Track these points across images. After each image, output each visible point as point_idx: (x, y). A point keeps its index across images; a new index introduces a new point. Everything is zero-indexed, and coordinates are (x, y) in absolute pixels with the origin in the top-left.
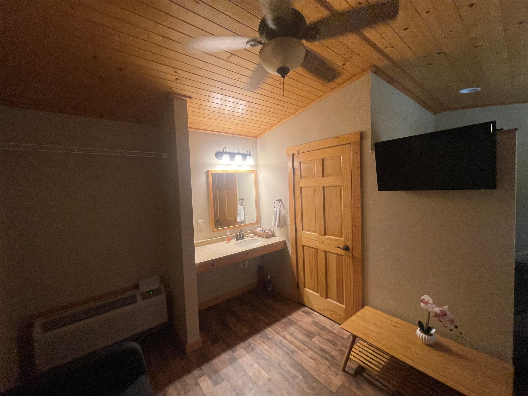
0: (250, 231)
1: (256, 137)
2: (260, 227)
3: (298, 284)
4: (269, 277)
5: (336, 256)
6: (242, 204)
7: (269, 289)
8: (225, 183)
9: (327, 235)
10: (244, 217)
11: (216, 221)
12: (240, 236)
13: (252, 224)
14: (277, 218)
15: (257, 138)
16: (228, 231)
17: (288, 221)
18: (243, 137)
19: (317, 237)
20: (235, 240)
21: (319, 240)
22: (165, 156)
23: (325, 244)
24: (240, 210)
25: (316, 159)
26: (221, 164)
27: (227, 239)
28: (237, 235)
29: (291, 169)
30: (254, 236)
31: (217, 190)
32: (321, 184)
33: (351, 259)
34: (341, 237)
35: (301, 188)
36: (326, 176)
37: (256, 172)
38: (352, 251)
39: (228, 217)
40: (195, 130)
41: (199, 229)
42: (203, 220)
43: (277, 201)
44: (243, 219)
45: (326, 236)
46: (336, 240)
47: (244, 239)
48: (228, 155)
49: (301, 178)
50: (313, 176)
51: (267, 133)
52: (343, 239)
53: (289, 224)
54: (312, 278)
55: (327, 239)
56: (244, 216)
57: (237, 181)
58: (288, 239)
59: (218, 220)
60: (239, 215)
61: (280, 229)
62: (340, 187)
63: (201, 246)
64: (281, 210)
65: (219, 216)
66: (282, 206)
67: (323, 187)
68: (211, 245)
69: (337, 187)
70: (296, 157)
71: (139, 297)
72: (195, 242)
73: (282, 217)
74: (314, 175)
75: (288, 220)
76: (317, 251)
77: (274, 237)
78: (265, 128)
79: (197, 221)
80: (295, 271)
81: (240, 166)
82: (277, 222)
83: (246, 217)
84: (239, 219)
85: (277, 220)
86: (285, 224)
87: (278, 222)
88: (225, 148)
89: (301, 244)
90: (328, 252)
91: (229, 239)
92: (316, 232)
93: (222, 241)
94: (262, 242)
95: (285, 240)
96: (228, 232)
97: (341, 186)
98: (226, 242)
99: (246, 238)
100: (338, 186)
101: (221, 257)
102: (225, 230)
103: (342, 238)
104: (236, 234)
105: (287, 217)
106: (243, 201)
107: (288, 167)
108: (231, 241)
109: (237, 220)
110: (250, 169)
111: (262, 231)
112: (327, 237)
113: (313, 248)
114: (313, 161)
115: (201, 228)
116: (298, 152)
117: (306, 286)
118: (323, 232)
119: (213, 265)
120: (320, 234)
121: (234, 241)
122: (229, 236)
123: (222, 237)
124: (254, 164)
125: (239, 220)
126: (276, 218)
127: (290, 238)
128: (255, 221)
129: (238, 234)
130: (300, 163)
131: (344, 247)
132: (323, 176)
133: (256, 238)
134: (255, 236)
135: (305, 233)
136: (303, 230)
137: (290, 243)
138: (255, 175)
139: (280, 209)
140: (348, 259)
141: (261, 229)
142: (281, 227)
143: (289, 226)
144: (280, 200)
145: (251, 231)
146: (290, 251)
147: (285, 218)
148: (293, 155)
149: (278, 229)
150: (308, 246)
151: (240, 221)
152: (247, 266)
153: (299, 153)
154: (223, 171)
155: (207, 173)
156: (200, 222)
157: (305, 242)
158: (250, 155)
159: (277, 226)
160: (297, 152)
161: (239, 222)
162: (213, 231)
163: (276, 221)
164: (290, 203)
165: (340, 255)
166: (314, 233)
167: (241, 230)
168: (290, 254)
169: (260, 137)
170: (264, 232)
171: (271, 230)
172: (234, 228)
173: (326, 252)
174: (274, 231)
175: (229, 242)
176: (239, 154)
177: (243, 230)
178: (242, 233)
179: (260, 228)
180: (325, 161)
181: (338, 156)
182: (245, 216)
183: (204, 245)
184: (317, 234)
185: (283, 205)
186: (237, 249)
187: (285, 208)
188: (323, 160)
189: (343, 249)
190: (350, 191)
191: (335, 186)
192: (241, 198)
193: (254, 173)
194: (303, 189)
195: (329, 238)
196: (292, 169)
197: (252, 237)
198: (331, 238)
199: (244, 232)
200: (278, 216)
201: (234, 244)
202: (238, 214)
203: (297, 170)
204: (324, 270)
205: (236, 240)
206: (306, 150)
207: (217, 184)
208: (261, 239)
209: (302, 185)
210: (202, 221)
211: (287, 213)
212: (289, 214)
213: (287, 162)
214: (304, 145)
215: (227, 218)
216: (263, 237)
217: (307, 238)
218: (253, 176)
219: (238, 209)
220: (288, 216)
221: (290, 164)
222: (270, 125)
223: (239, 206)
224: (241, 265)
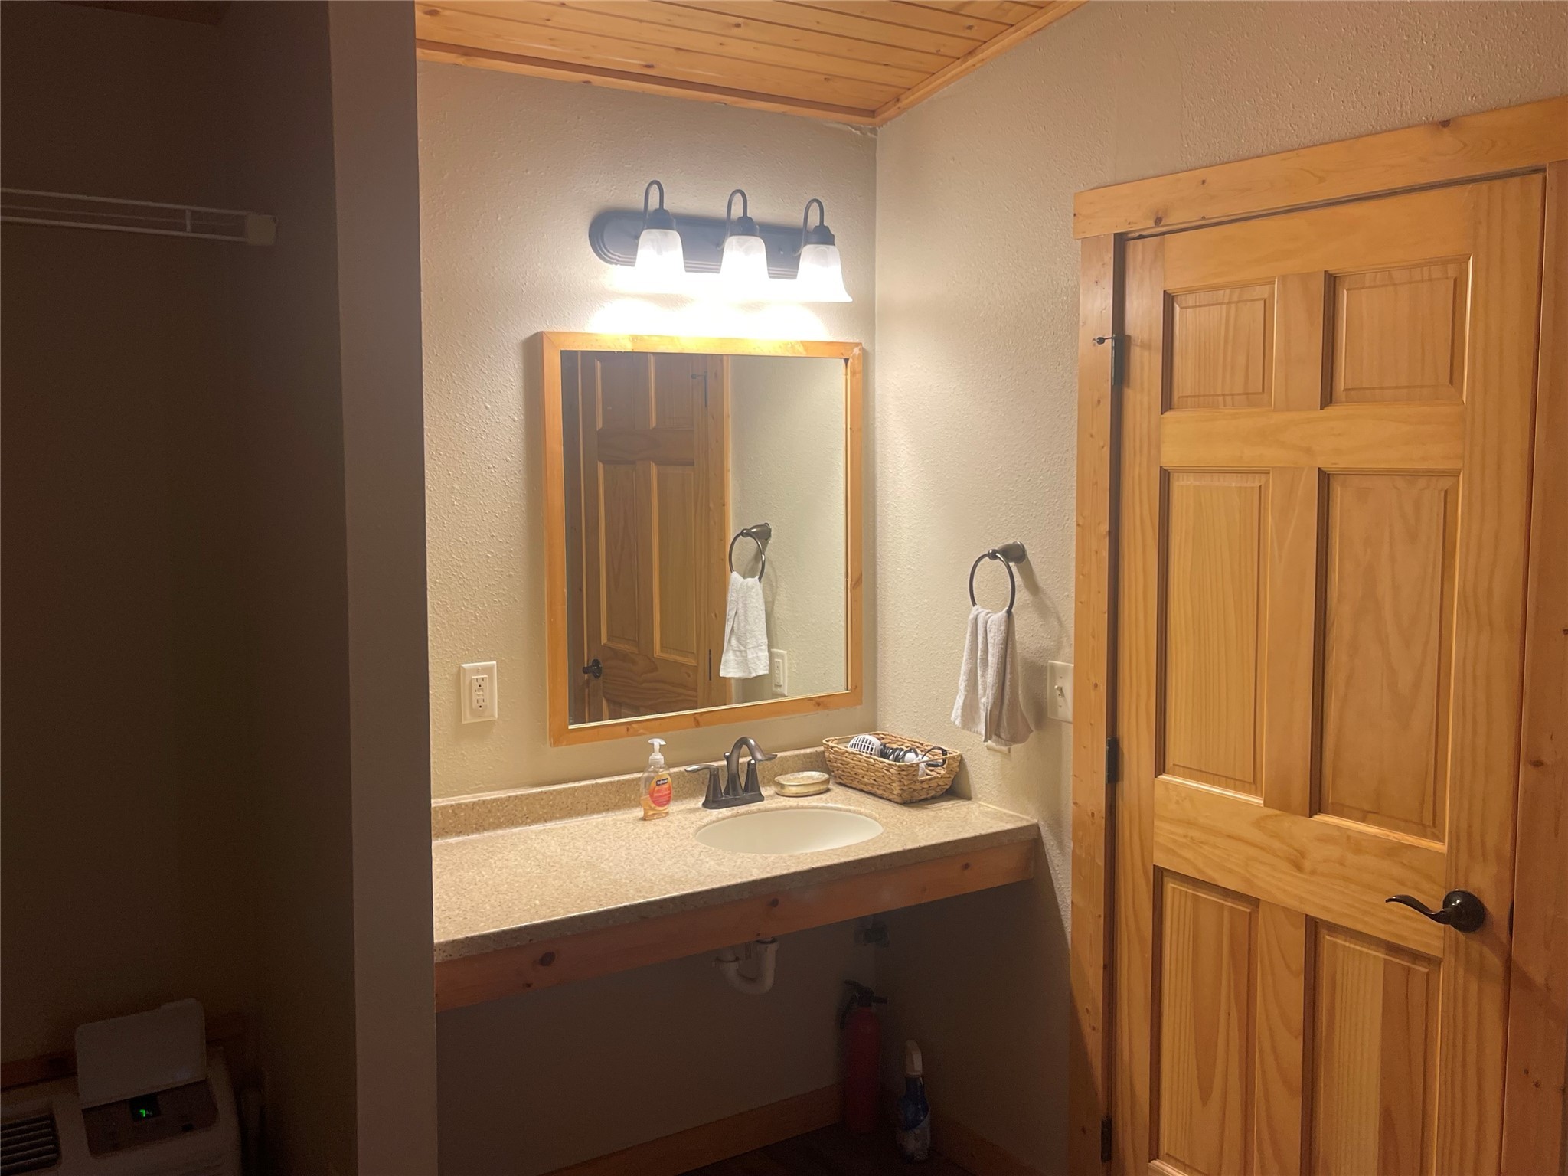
0: (802, 751)
1: (872, 113)
2: (871, 728)
3: (1108, 1129)
4: (916, 1065)
5: (1386, 961)
6: (757, 567)
7: (914, 1143)
8: (653, 422)
9: (1335, 813)
10: (764, 654)
11: (585, 670)
12: (733, 779)
13: (820, 703)
14: (984, 671)
15: (877, 120)
16: (657, 742)
17: (1060, 700)
18: (784, 114)
19: (1259, 823)
20: (700, 804)
21: (1276, 845)
22: (259, 230)
23: (1313, 872)
24: (740, 605)
25: (1284, 279)
26: (623, 295)
27: (646, 797)
28: (714, 774)
29: (1101, 340)
30: (827, 781)
31: (600, 466)
32: (1308, 451)
33: (1494, 994)
34: (1430, 827)
35: (1166, 476)
36: (1349, 401)
37: (856, 351)
38: (1504, 936)
39: (663, 647)
40: (461, 60)
41: (468, 718)
42: (495, 663)
43: (993, 556)
44: (761, 669)
45: (1317, 818)
46: (1393, 851)
47: (761, 798)
48: (675, 238)
49: (1167, 404)
50: (1256, 396)
51: (948, 82)
52: (1441, 847)
53: (1070, 716)
54: (1205, 1095)
55: (1325, 839)
56: (765, 648)
57: (729, 405)
58: (1056, 823)
59: (596, 662)
60: (734, 641)
61: (1005, 749)
62: (1445, 483)
63: (477, 830)
64: (1019, 623)
65: (604, 640)
66: (1022, 595)
67: (1325, 479)
68: (540, 827)
69: (1422, 482)
70: (1139, 257)
71: (72, 1134)
72: (435, 803)
73: (1019, 669)
74: (1265, 387)
75: (1061, 689)
76: (1251, 918)
77: (967, 802)
78: (938, 53)
79: (460, 667)
80: (1094, 1042)
81: (754, 307)
82: (983, 700)
83: (782, 657)
84: (732, 664)
85: (985, 689)
86: (1041, 714)
87: (994, 704)
88: (655, 188)
89: (1144, 865)
90: (1334, 929)
91: (660, 797)
92: (1252, 784)
93: (616, 807)
94: (880, 829)
95: (1035, 828)
96: (657, 747)
97: (1455, 474)
98: (639, 812)
99: (771, 797)
100: (1430, 473)
101: (601, 909)
102: (636, 734)
103: (1439, 838)
104: (708, 768)
105: (1053, 667)
106: (765, 545)
107: (1084, 323)
108: (673, 807)
109: (722, 674)
110: (821, 331)
111: (884, 754)
112: (1327, 824)
113: (1227, 893)
114: (1262, 291)
115: (478, 711)
116: (1158, 221)
117: (1165, 1147)
118: (1299, 787)
119: (547, 960)
120: (1279, 801)
121: (694, 810)
122: (664, 773)
123: (616, 778)
124: (850, 300)
125: (730, 668)
126: (979, 673)
127: (1069, 812)
128: (836, 683)
129: (718, 768)
130: (1169, 300)
131: (1447, 902)
132: (1328, 398)
133: (839, 799)
134: (830, 786)
135: (1176, 786)
136: (1160, 768)
137: (1069, 844)
138: (853, 373)
139: (1009, 612)
140: (1474, 987)
141: (876, 743)
142: (1014, 739)
143: (1069, 732)
144: (1014, 554)
145: (808, 751)
146: (1069, 901)
147: (1039, 673)
148: (1121, 242)
149: (989, 748)
150: (1196, 876)
151: (738, 680)
152: (769, 980)
153: (1161, 229)
154: (634, 338)
155: (533, 348)
156: (477, 671)
157: (1170, 851)
158: (824, 236)
159: (982, 728)
160: (1146, 224)
161: (733, 681)
162: (559, 737)
163: (980, 691)
164: (1082, 575)
165: (1416, 956)
166: (1243, 790)
167: (743, 741)
168: (1068, 929)
169: (898, 115)
170: (897, 759)
171: (944, 752)
172: (697, 721)
173: (1314, 928)
174: (961, 756)
175: (659, 816)
176: (746, 227)
177: (752, 742)
178: (749, 763)
179: (862, 736)
180: (1344, 296)
181: (1445, 262)
182: (770, 646)
183: (498, 826)
184: (1259, 801)
185: (1033, 587)
186: (710, 864)
187: (1044, 609)
188: (1332, 282)
189: (1437, 917)
190: (1514, 515)
191: (1413, 475)
192: (752, 522)
193: (846, 360)
194: (1179, 484)
195: (1339, 828)
196: (1109, 344)
197: (812, 789)
198: (1361, 833)
199: (759, 757)
200: (993, 659)
201: (691, 831)
202: (728, 630)
203: (1146, 354)
204: (1293, 1050)
205: (706, 805)
206: (1214, 212)
207: (600, 425)
208: (870, 805)
209: (1170, 456)
210: (493, 665)
211: (1059, 645)
212: (1068, 650)
213: (1077, 288)
214: (1201, 174)
215: (657, 652)
216: (885, 795)
217: (1190, 824)
218: (835, 383)
219: (731, 596)
220: (1065, 662)
221: (1098, 304)
222: (970, 28)
223: (735, 577)
224: (731, 969)
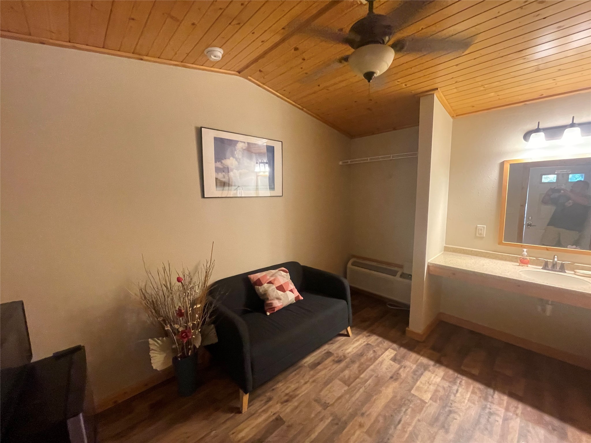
12: (555, 265)
16: (525, 250)
27: (519, 261)
28: (547, 263)
41: (478, 235)
47: (565, 272)
71: (399, 274)
79: (477, 226)
91: (523, 262)
99: (568, 273)
108: (530, 266)
115: (481, 234)
121: (538, 268)
122: (528, 258)
155: (502, 164)
156: (481, 227)
162: (500, 243)
167: (555, 256)
175: (524, 266)
205: (543, 268)
210: (485, 227)
